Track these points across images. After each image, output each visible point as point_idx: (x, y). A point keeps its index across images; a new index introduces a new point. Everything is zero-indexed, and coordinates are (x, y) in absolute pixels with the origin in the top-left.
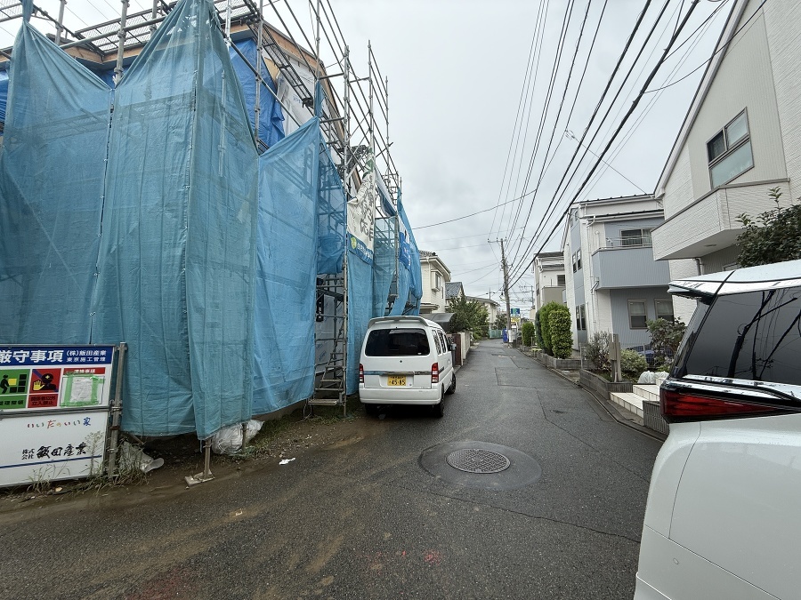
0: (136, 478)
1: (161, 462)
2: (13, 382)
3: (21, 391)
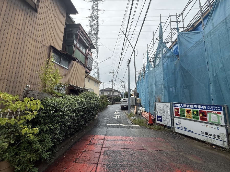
2: (195, 113)
3: (198, 115)
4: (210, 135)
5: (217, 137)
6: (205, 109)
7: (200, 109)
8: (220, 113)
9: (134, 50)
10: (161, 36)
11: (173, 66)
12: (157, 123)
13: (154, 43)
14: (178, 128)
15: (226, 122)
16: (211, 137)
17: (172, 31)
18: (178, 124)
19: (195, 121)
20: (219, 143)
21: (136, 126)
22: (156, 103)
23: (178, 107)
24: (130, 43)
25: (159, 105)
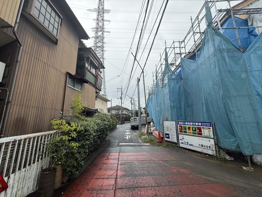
1: (233, 159)
2: (194, 129)
3: (196, 131)
4: (204, 146)
5: (209, 148)
6: (200, 126)
7: (197, 125)
8: (210, 128)
9: (143, 71)
10: (166, 60)
11: (178, 87)
12: (166, 140)
13: (161, 65)
14: (182, 143)
15: (214, 136)
16: (205, 148)
17: (176, 56)
18: (182, 139)
19: (194, 136)
20: (210, 152)
21: (147, 144)
22: (164, 122)
23: (181, 124)
24: (138, 63)
25: (167, 124)
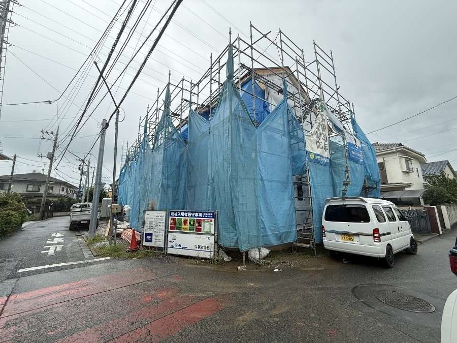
0: (222, 263)
1: (230, 259)
2: (192, 223)
3: (194, 226)
5: (206, 248)
6: (201, 217)
7: (197, 217)
8: (211, 221)
9: (117, 109)
12: (144, 246)
13: (157, 110)
14: (172, 247)
15: (215, 231)
16: (202, 250)
18: (172, 241)
19: (190, 233)
20: (207, 255)
21: (103, 259)
23: (175, 216)
25: (151, 216)
